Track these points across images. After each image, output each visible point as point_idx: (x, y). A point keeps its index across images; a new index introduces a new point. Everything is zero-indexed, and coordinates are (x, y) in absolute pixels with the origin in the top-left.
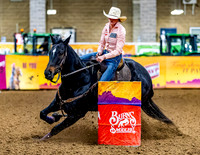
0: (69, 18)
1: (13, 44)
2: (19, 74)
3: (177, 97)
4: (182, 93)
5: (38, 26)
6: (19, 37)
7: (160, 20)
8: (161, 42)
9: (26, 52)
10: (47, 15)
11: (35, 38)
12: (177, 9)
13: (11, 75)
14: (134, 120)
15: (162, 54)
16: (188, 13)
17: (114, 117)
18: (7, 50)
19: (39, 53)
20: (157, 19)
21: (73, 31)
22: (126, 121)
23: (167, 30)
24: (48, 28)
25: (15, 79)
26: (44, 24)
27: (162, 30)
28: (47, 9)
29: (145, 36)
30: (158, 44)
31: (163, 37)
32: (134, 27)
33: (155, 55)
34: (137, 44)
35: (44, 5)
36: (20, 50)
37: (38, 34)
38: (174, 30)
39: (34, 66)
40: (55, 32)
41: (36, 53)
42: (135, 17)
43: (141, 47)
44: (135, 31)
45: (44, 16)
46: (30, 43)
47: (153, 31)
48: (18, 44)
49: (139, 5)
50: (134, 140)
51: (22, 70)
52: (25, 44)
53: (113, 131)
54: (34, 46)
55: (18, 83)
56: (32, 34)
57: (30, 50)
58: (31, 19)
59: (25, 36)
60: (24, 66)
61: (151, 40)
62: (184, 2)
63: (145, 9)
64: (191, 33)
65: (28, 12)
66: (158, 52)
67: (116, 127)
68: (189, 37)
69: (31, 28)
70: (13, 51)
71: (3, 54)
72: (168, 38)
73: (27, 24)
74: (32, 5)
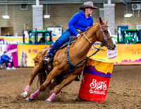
0: (58, 20)
1: (22, 37)
2: (26, 57)
3: (129, 70)
4: (133, 67)
5: (38, 26)
6: (26, 33)
8: (118, 35)
9: (31, 42)
10: (44, 19)
11: (37, 33)
12: (128, 13)
13: (21, 58)
16: (136, 16)
18: (18, 41)
19: (39, 43)
20: (116, 20)
21: (61, 28)
23: (122, 27)
24: (44, 27)
25: (24, 60)
26: (42, 24)
27: (118, 27)
28: (44, 14)
30: (116, 36)
31: (119, 32)
35: (42, 12)
36: (27, 41)
37: (38, 31)
38: (127, 27)
39: (35, 51)
40: (49, 29)
41: (37, 43)
46: (33, 37)
47: (113, 28)
48: (25, 37)
49: (103, 11)
51: (28, 54)
52: (30, 37)
54: (36, 39)
55: (26, 62)
56: (34, 31)
57: (33, 41)
58: (34, 21)
60: (30, 51)
62: (133, 9)
63: (108, 14)
64: (138, 29)
65: (32, 17)
66: (116, 41)
68: (137, 31)
69: (34, 27)
70: (22, 42)
71: (16, 43)
72: (123, 33)
73: (31, 25)
74: (34, 12)
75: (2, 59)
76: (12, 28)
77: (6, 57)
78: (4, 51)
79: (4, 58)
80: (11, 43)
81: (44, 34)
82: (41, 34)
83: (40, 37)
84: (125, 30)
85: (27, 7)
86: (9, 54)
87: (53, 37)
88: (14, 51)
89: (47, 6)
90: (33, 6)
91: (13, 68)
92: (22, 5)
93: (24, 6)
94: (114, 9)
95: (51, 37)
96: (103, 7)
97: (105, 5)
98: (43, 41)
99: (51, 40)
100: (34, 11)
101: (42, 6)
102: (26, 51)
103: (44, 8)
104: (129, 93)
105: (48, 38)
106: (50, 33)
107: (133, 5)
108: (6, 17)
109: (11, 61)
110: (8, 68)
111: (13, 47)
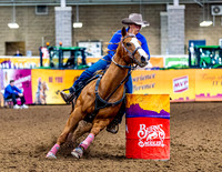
0: (95, 31)
1: (39, 58)
2: (45, 89)
3: (207, 110)
4: (213, 106)
5: (64, 39)
6: (45, 51)
7: (189, 32)
8: (190, 54)
9: (52, 66)
10: (73, 29)
11: (62, 52)
12: (206, 20)
13: (37, 90)
14: (162, 133)
15: (191, 66)
16: (217, 25)
17: (142, 130)
18: (33, 64)
19: (66, 67)
20: (186, 30)
21: (100, 44)
22: (155, 134)
23: (195, 42)
24: (74, 42)
25: (42, 94)
26: (70, 37)
27: (190, 42)
28: (73, 22)
29: (173, 48)
30: (187, 56)
32: (162, 40)
33: (184, 68)
34: (165, 57)
35: (70, 18)
36: (46, 64)
37: (63, 47)
38: (204, 42)
39: (60, 80)
40: (81, 45)
41: (62, 67)
42: (163, 29)
43: (170, 59)
44: (162, 43)
45: (70, 30)
46: (56, 57)
47: (182, 43)
48: (44, 58)
49: (166, 17)
50: (163, 154)
51: (48, 85)
52: (51, 57)
53: (141, 144)
54: (60, 60)
55: (44, 97)
56: (58, 47)
57: (56, 63)
58: (57, 33)
59: (51, 49)
60: (50, 80)
61: (180, 53)
62: (213, 13)
63: (174, 21)
64: (220, 45)
65: (54, 26)
66: (187, 64)
67: (144, 140)
68: (219, 48)
69: (57, 41)
70: (39, 65)
71: (28, 67)
72: (197, 51)
73: (53, 38)
74: (58, 18)
75: (7, 92)
76: (23, 43)
77: (14, 88)
78: (10, 79)
79: (10, 90)
80: (22, 67)
81: (73, 52)
82: (69, 53)
83: (67, 57)
84: (200, 47)
85: (47, 9)
86: (18, 84)
87: (88, 57)
88: (26, 79)
89: (77, 9)
90: (57, 9)
91: (25, 106)
92: (39, 7)
93: (41, 8)
94: (183, 13)
95: (84, 57)
96: (165, 11)
97: (169, 7)
98: (72, 63)
99: (84, 62)
100: (57, 16)
101: (70, 8)
102: (45, 80)
103: (73, 12)
104: (206, 146)
105: (79, 59)
106: (83, 51)
107: (213, 7)
108: (14, 26)
109: (21, 95)
110: (17, 107)
111: (25, 72)
